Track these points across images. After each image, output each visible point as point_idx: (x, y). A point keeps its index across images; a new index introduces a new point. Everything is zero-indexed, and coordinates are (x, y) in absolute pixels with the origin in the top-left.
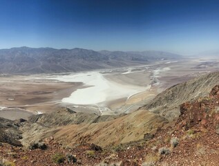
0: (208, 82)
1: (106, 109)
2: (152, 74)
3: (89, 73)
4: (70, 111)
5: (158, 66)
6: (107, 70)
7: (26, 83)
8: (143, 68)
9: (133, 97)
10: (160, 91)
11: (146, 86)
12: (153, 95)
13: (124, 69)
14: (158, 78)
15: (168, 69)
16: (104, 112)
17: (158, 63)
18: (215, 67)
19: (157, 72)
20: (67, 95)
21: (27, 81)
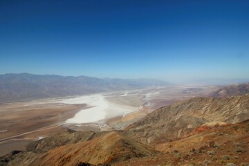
0: (190, 106)
1: (105, 125)
2: (144, 97)
3: (92, 96)
4: (70, 131)
5: (150, 90)
6: (108, 93)
7: (26, 110)
8: (137, 92)
9: (127, 116)
10: (150, 111)
11: (139, 106)
12: (144, 115)
13: (122, 92)
14: (149, 101)
15: (158, 93)
16: (104, 128)
17: (149, 88)
18: (199, 92)
19: (148, 95)
20: (71, 116)
21: (27, 107)
